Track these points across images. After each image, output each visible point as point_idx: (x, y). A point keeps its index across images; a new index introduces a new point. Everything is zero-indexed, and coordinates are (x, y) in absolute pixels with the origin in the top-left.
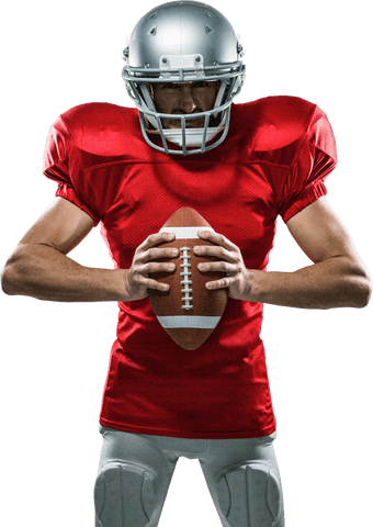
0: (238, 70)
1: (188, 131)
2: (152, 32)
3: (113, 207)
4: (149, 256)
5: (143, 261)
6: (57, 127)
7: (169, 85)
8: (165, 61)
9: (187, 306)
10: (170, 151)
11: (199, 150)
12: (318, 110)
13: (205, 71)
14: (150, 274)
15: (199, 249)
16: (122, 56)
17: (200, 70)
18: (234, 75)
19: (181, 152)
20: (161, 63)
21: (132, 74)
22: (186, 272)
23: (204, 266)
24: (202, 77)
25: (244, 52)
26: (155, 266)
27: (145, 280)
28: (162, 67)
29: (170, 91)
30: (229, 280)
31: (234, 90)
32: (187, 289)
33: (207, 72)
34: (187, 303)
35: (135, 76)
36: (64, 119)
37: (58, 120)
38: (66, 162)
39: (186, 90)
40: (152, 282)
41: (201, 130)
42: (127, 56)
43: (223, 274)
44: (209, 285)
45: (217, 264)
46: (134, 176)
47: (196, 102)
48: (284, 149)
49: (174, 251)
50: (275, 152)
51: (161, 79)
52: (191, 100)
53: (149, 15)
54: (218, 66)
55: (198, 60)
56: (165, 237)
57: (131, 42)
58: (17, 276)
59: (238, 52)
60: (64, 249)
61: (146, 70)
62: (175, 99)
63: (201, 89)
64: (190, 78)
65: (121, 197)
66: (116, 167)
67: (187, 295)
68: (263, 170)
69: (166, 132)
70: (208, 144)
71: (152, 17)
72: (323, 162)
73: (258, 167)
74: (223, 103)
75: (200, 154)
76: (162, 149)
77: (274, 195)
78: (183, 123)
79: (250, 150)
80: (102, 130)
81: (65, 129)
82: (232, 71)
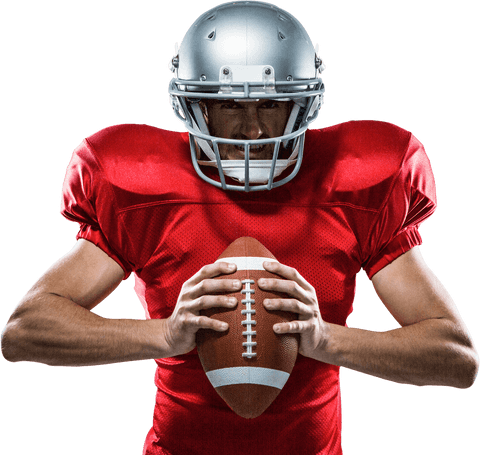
0: (317, 87)
1: (252, 163)
2: (211, 36)
3: (154, 259)
4: (202, 289)
5: (194, 296)
6: (81, 155)
7: (230, 103)
8: (226, 72)
9: (249, 353)
10: (228, 186)
11: (266, 186)
12: (415, 140)
13: (276, 86)
14: (202, 311)
15: (264, 282)
16: (170, 66)
17: (270, 85)
18: (311, 94)
19: (243, 188)
20: (221, 74)
21: (183, 87)
22: (249, 308)
23: (271, 303)
24: (272, 94)
25: (323, 67)
26: (211, 300)
27: (196, 319)
28: (223, 80)
29: (231, 111)
30: (302, 324)
31: (310, 114)
32: (249, 331)
33: (278, 88)
34: (249, 350)
35: (186, 90)
36: (90, 143)
37: (83, 145)
38: (92, 201)
39: (251, 110)
40: (206, 320)
41: (268, 163)
42: (176, 66)
43: (295, 315)
44: (278, 327)
45: (288, 302)
46: (182, 220)
47: (262, 126)
48: (373, 189)
49: (236, 283)
50: (362, 192)
51: (220, 94)
52: (256, 123)
53: (206, 16)
54: (292, 82)
55: (268, 72)
56: (223, 267)
57: (181, 49)
58: (23, 333)
59: (317, 67)
60: (87, 304)
61: (201, 82)
62: (236, 122)
63: (270, 111)
64: (256, 94)
65: (165, 246)
66: (159, 208)
67: (249, 338)
68: (346, 214)
69: (224, 164)
70: (276, 179)
71: (210, 18)
72: (421, 206)
73: (339, 210)
74: (296, 128)
75: (266, 191)
76: (219, 184)
77: (358, 247)
78: (246, 153)
79: (330, 189)
80: (141, 161)
81: (93, 157)
82: (309, 89)
